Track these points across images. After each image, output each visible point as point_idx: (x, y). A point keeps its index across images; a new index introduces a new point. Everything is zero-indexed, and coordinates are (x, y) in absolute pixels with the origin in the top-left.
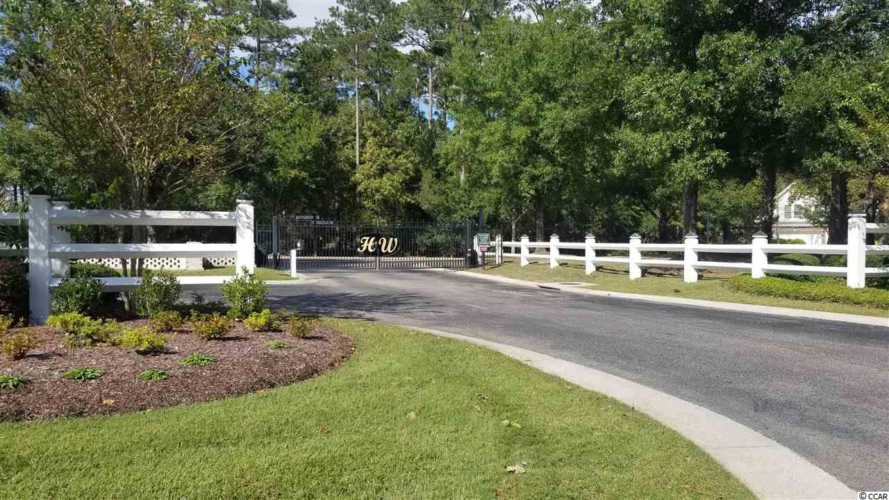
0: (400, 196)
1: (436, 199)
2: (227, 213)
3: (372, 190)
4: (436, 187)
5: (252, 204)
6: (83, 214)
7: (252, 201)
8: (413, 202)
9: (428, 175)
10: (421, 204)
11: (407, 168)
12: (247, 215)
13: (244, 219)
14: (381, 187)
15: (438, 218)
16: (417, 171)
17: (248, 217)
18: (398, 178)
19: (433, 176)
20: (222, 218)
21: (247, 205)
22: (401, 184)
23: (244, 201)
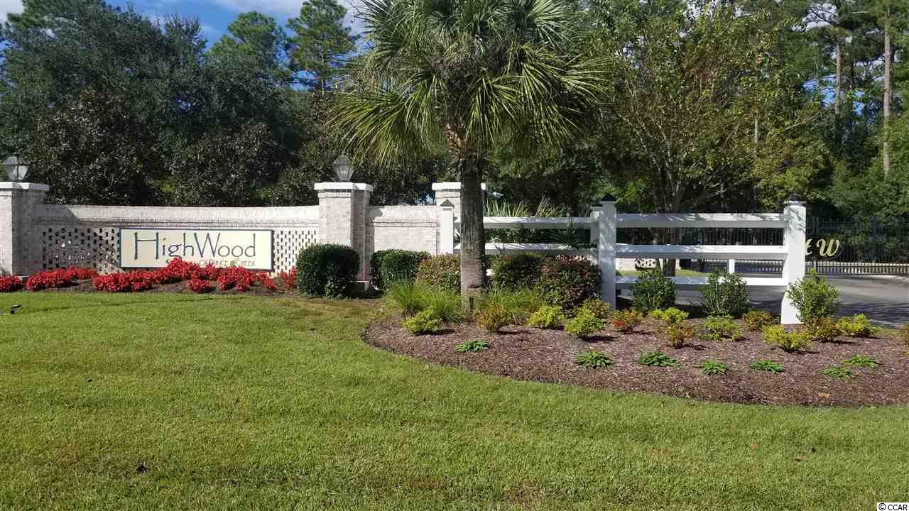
0: (808, 193)
1: (853, 195)
2: (777, 215)
3: (774, 187)
4: (852, 180)
5: (804, 205)
6: (644, 218)
7: (805, 202)
8: (824, 198)
9: (841, 168)
10: (833, 201)
11: (818, 161)
12: (798, 217)
13: (796, 220)
14: (784, 183)
15: (856, 218)
16: (827, 163)
17: (800, 219)
18: (806, 172)
19: (848, 168)
20: (773, 219)
21: (798, 207)
22: (809, 179)
23: (797, 202)
